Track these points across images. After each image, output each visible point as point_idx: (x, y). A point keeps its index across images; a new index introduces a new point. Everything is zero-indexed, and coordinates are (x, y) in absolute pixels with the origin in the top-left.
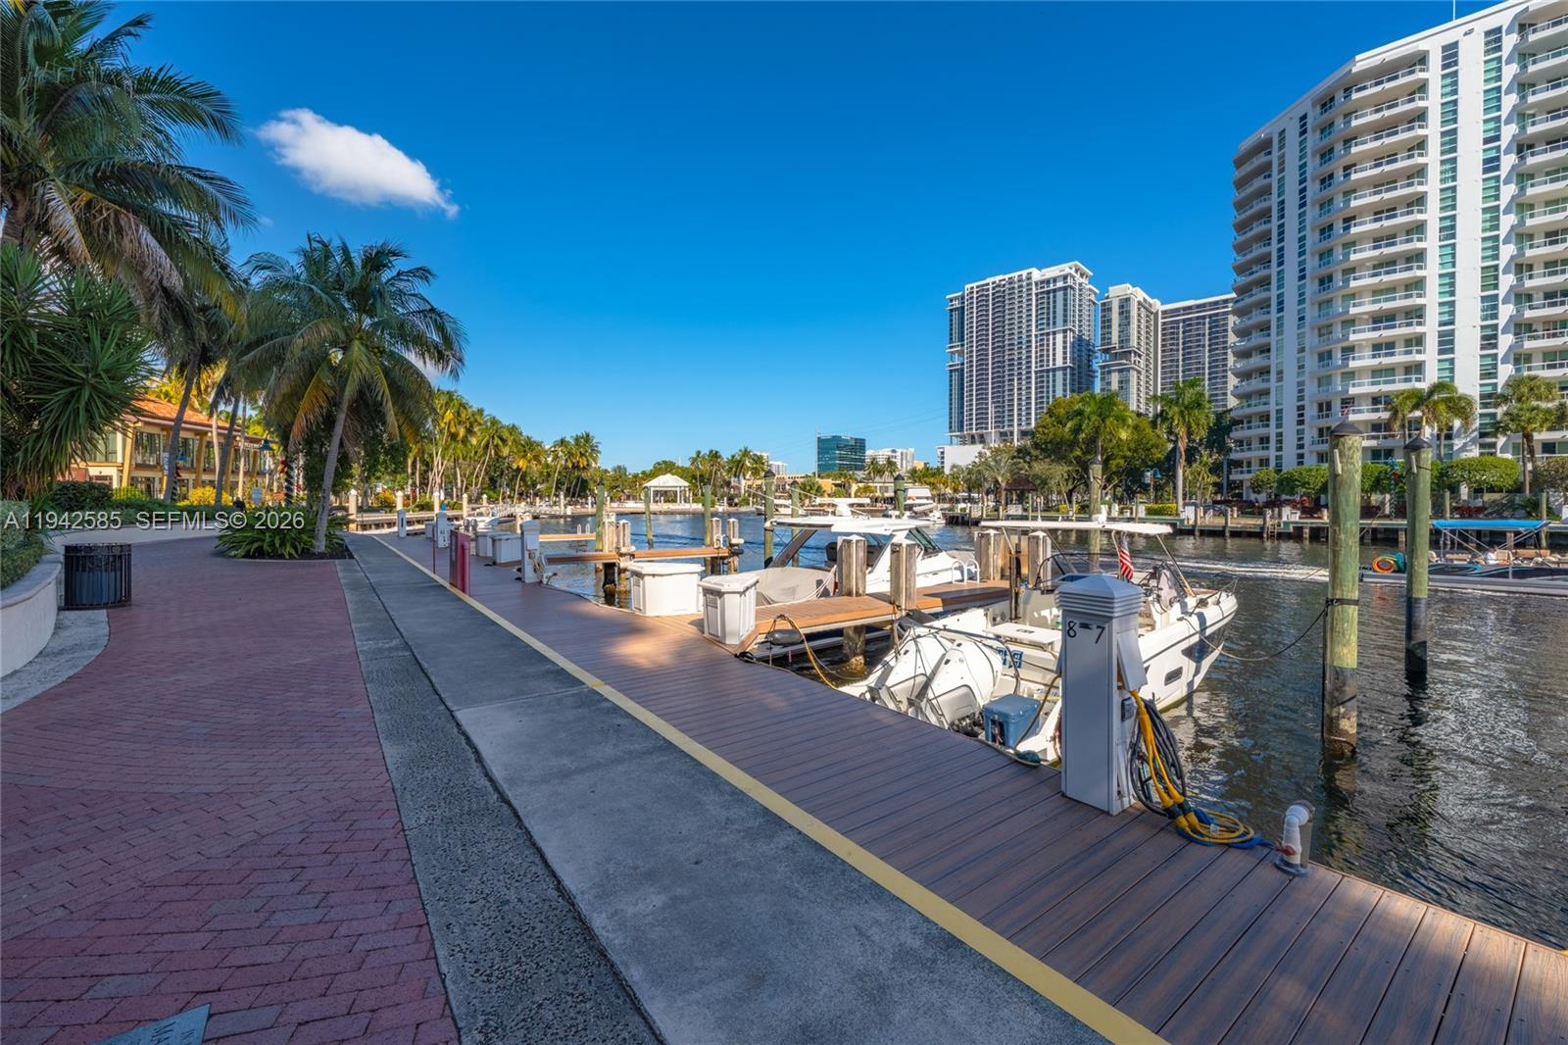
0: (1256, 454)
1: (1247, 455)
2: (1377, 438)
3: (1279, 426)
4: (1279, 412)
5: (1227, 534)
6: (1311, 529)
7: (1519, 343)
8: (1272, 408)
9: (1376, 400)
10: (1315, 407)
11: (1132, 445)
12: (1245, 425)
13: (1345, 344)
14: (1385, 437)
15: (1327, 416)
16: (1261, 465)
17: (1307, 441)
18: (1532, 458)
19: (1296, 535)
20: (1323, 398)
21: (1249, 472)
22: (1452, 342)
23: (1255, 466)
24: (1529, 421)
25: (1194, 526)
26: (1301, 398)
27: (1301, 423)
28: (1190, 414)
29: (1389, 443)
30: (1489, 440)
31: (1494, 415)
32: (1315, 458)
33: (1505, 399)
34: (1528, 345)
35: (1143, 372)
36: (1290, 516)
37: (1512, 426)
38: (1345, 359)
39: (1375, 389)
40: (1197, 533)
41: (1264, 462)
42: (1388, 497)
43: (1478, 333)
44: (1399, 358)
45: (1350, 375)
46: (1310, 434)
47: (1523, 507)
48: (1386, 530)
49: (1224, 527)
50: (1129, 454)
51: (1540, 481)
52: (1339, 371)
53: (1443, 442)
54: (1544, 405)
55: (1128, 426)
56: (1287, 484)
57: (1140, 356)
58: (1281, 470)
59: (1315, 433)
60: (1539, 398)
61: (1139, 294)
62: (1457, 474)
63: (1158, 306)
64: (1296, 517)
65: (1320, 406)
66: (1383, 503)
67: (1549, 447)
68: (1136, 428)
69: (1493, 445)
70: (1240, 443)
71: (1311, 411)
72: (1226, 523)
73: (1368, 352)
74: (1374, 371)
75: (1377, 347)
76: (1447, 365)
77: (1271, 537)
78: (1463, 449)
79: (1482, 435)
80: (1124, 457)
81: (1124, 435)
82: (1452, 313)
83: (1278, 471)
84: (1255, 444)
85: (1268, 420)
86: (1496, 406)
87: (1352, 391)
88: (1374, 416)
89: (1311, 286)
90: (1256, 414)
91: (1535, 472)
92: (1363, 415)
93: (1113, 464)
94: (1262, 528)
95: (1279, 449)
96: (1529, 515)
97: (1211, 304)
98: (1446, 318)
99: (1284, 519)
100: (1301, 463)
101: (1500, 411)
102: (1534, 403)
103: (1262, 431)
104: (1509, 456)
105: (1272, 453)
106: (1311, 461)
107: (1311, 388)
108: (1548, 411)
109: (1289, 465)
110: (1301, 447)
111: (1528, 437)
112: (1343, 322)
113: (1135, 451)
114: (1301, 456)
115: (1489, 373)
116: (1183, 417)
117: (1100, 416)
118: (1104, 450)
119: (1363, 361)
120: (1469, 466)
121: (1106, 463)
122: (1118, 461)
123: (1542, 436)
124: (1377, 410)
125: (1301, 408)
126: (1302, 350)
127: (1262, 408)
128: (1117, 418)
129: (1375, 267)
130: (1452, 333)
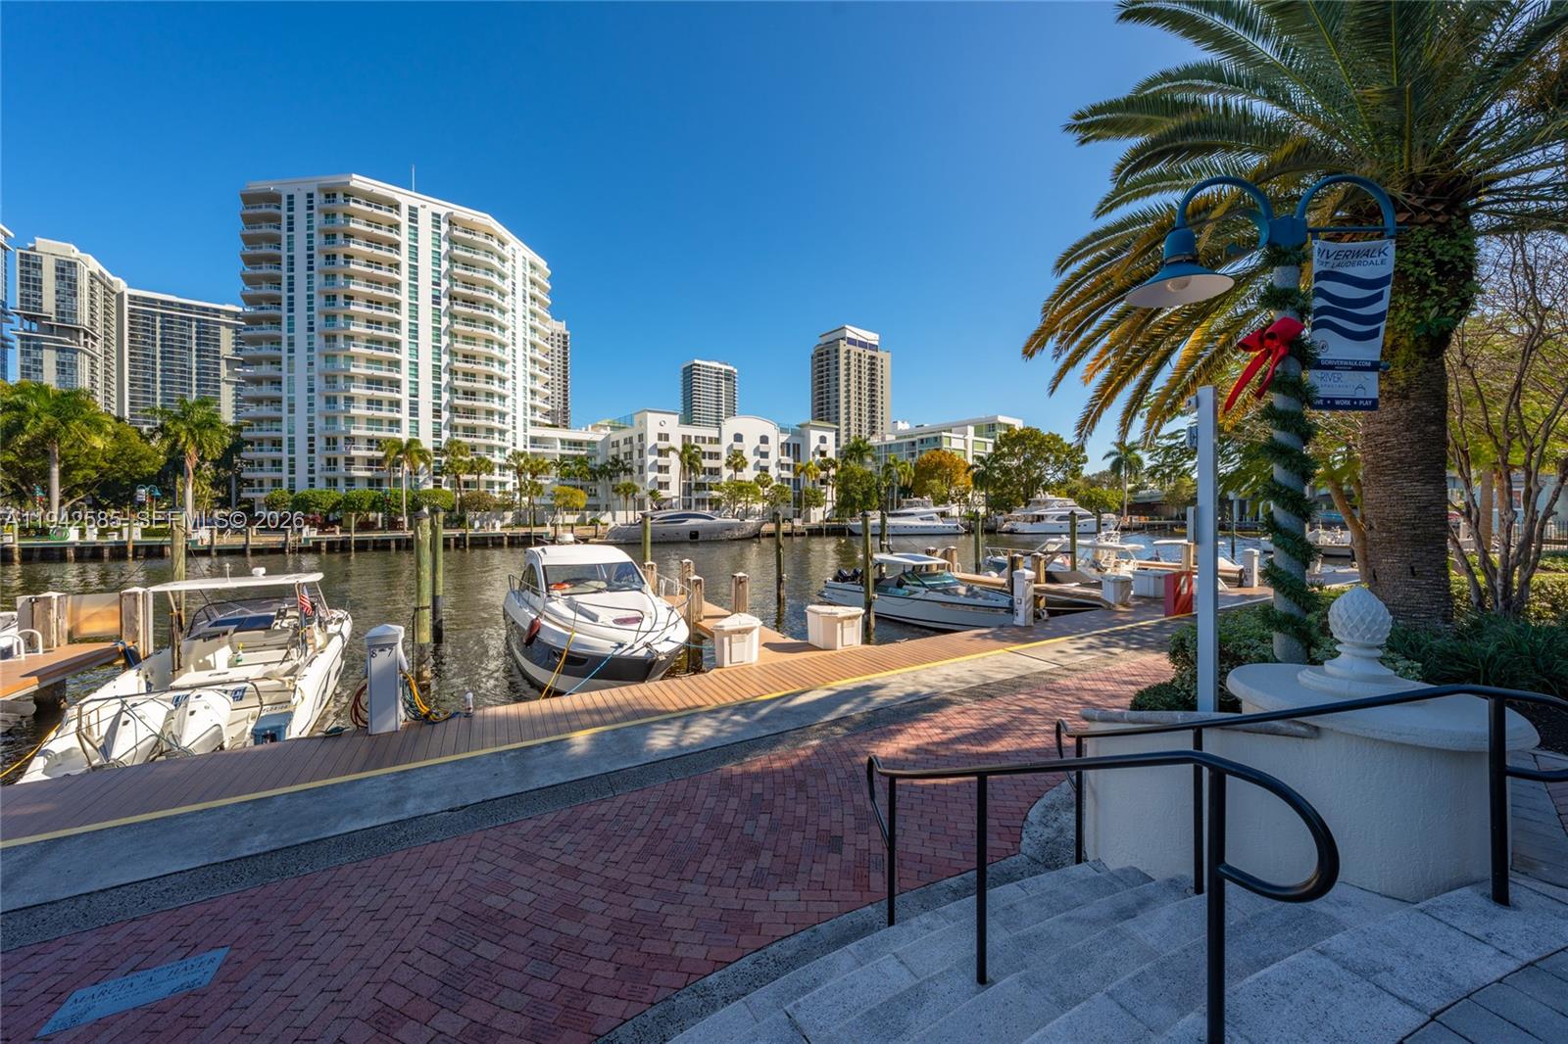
0: (267, 475)
1: (260, 475)
2: (371, 470)
3: (291, 452)
4: (291, 440)
5: (249, 552)
6: (328, 543)
7: (452, 418)
8: (285, 436)
9: (370, 441)
10: (324, 441)
11: (112, 456)
12: (256, 447)
13: (347, 394)
14: (377, 470)
15: (334, 449)
16: (274, 485)
17: (317, 468)
18: (460, 491)
19: (315, 548)
20: (329, 433)
21: (261, 491)
22: (417, 409)
23: (267, 486)
24: (458, 468)
25: (210, 547)
26: (311, 431)
27: (312, 452)
28: (201, 434)
29: (380, 475)
30: (438, 477)
31: (440, 462)
32: (324, 482)
33: (445, 452)
34: (457, 421)
35: (101, 359)
36: (310, 533)
37: (450, 470)
38: (348, 406)
39: (369, 433)
40: (214, 553)
41: (277, 483)
42: (380, 515)
43: (431, 407)
44: (385, 414)
45: (351, 419)
46: (320, 462)
47: (456, 521)
48: (383, 541)
49: (245, 546)
50: (103, 464)
51: (464, 505)
52: (343, 415)
53: (414, 477)
54: (465, 459)
55: (107, 434)
56: (301, 504)
57: (94, 339)
58: (294, 491)
59: (324, 462)
60: (462, 454)
61: (90, 264)
62: (422, 499)
63: (121, 285)
64: (314, 534)
65: (328, 439)
66: (377, 519)
67: (467, 484)
68: (116, 435)
69: (440, 481)
70: (251, 463)
71: (319, 444)
72: (247, 541)
73: (364, 405)
74: (368, 419)
75: (370, 402)
76: (414, 424)
77: (293, 552)
78: (424, 482)
79: (435, 474)
80: (96, 468)
81: (98, 442)
82: (417, 390)
83: (292, 492)
84: (267, 466)
85: (280, 445)
86: (442, 456)
87: (353, 432)
88: (369, 454)
89: (319, 341)
90: (268, 438)
91: (461, 499)
92: (360, 452)
93: (78, 476)
94: (285, 544)
95: (292, 472)
96: (459, 527)
97: (198, 307)
98: (413, 392)
99: (304, 535)
100: (312, 486)
101: (444, 459)
102: (460, 457)
103: (275, 455)
104: (448, 489)
105: (285, 475)
106: (320, 485)
107: (319, 423)
108: (466, 463)
109: (301, 488)
110: (311, 472)
111: (457, 477)
112: (345, 376)
113: (113, 461)
114: (312, 480)
115: (437, 434)
116: (194, 436)
117: (57, 415)
118: (63, 458)
119: (359, 410)
120: (427, 494)
121: (65, 474)
122: (85, 471)
123: (464, 477)
124: (371, 449)
125: (311, 439)
126: (311, 390)
127: (275, 434)
128: (87, 422)
129: (368, 341)
130: (417, 403)
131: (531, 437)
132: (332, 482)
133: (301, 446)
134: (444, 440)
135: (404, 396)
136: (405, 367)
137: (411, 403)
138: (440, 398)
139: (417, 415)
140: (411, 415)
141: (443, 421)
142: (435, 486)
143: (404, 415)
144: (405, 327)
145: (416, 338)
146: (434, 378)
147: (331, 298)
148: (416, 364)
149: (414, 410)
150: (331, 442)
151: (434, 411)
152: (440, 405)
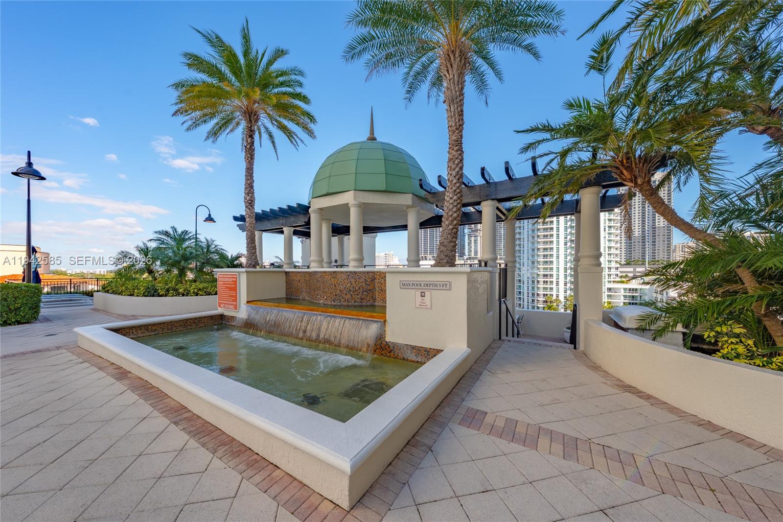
131: (608, 288)
132: (533, 307)
133: (526, 294)
134: (568, 294)
135: (554, 280)
136: (555, 269)
137: (557, 281)
138: (566, 279)
139: (558, 286)
140: (557, 286)
141: (568, 287)
142: (565, 311)
143: (554, 286)
144: (555, 256)
145: (558, 259)
146: (565, 272)
147: (533, 250)
148: (558, 268)
149: (558, 283)
150: (533, 294)
151: (565, 284)
152: (566, 281)
